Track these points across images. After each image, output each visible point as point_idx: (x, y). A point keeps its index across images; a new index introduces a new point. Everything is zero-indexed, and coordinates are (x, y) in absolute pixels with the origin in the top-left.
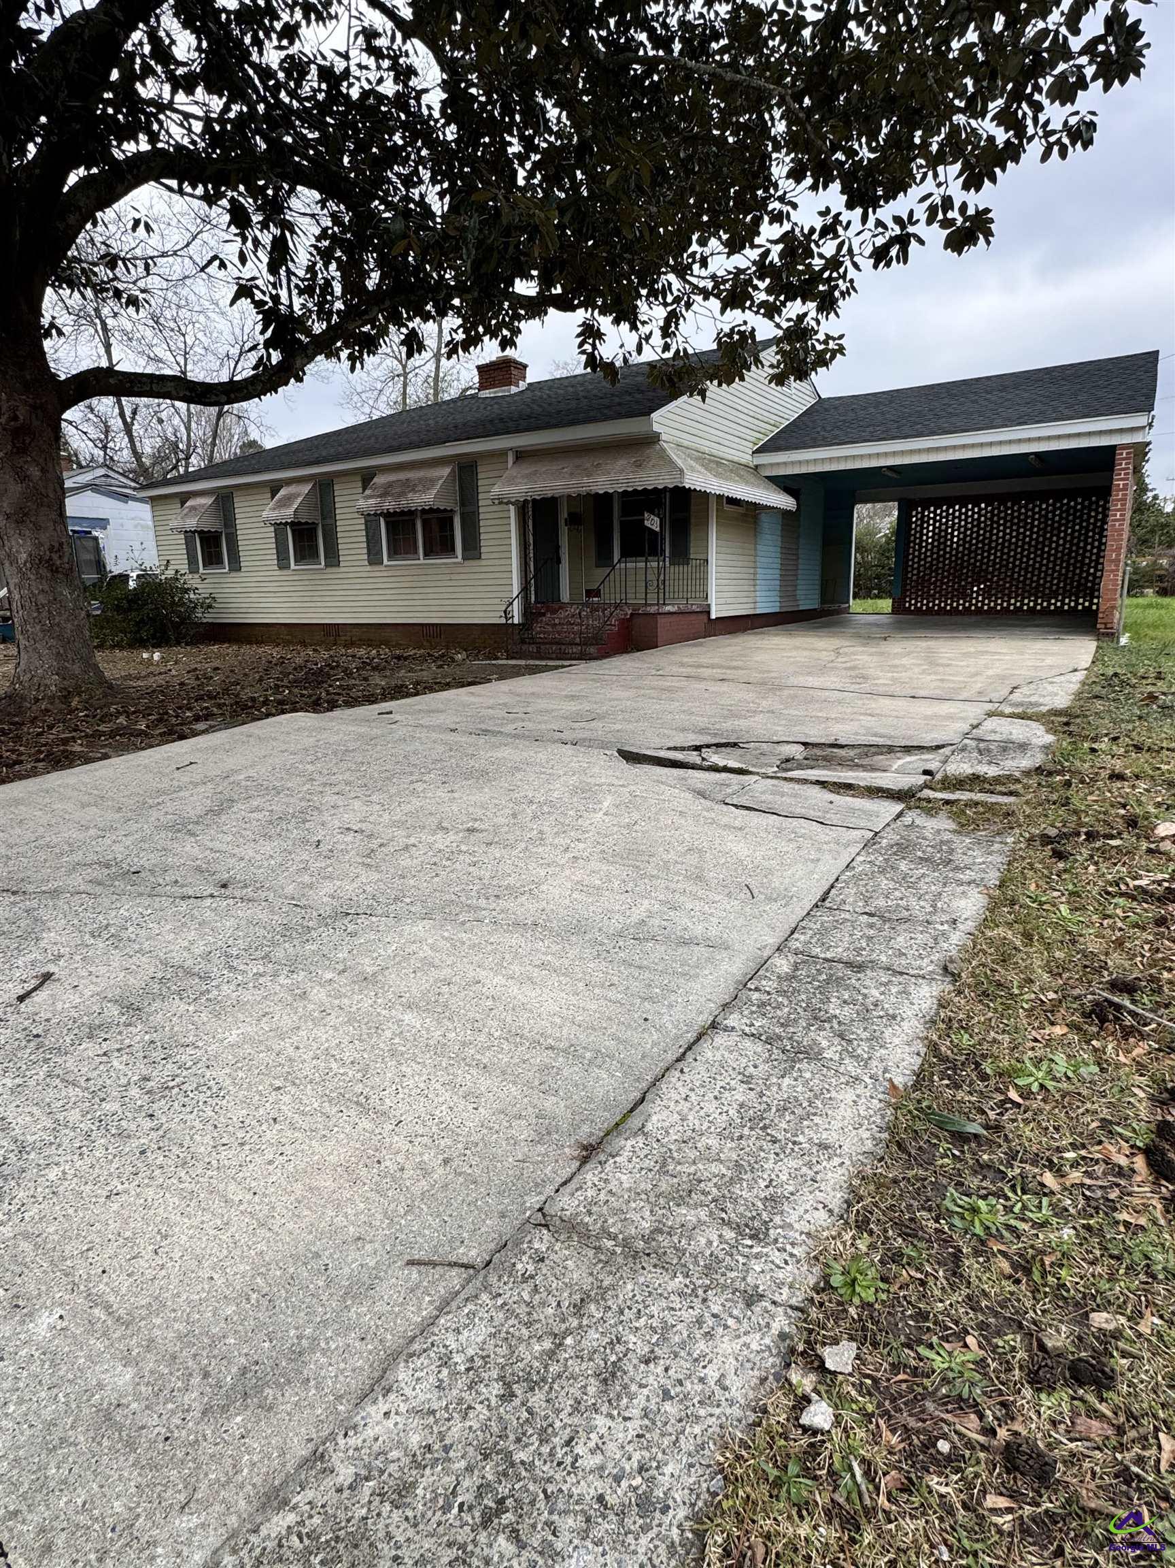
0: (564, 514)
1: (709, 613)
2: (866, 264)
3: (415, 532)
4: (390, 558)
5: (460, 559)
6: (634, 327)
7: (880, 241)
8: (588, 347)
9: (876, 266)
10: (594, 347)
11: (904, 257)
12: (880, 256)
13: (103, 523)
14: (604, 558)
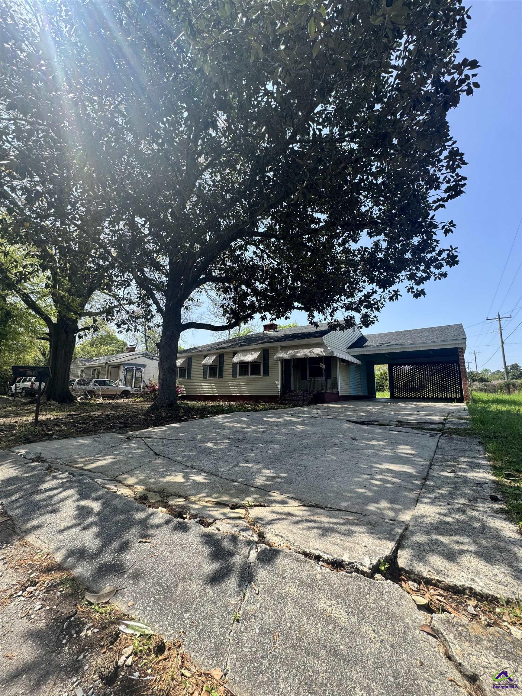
0: (292, 364)
1: (338, 394)
2: (388, 301)
3: (248, 368)
4: (239, 376)
5: (262, 376)
6: (324, 314)
7: (391, 295)
8: (310, 319)
9: (390, 301)
10: (312, 319)
11: (397, 299)
12: (391, 299)
13: (144, 366)
14: (304, 377)
